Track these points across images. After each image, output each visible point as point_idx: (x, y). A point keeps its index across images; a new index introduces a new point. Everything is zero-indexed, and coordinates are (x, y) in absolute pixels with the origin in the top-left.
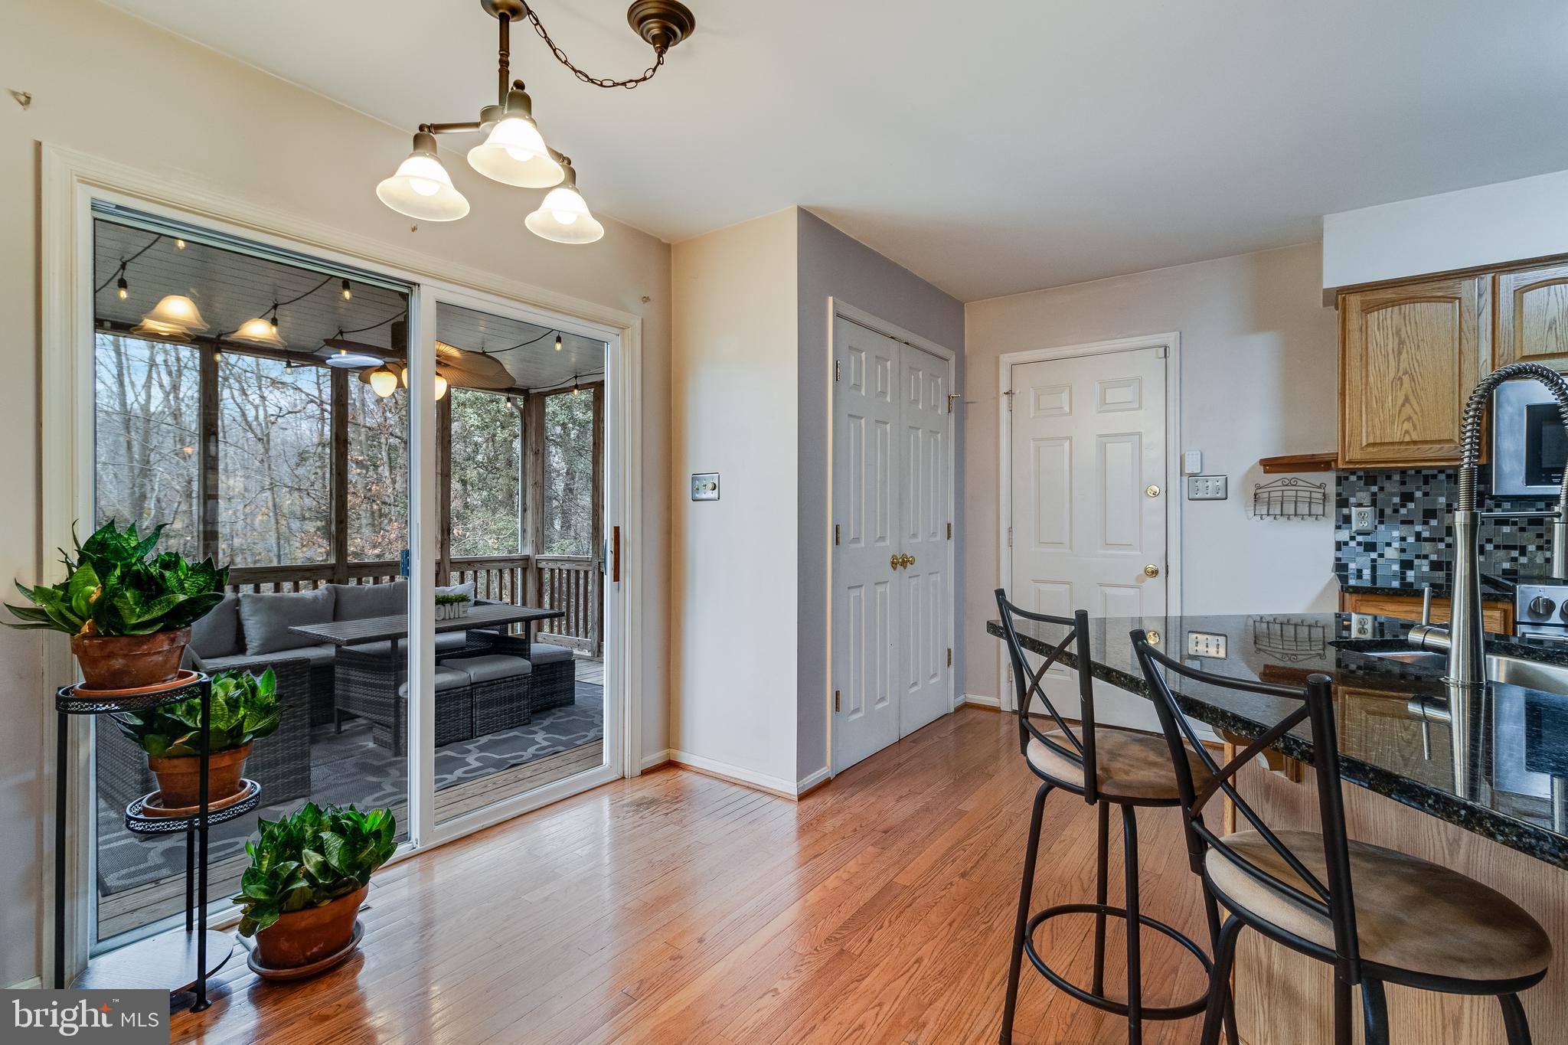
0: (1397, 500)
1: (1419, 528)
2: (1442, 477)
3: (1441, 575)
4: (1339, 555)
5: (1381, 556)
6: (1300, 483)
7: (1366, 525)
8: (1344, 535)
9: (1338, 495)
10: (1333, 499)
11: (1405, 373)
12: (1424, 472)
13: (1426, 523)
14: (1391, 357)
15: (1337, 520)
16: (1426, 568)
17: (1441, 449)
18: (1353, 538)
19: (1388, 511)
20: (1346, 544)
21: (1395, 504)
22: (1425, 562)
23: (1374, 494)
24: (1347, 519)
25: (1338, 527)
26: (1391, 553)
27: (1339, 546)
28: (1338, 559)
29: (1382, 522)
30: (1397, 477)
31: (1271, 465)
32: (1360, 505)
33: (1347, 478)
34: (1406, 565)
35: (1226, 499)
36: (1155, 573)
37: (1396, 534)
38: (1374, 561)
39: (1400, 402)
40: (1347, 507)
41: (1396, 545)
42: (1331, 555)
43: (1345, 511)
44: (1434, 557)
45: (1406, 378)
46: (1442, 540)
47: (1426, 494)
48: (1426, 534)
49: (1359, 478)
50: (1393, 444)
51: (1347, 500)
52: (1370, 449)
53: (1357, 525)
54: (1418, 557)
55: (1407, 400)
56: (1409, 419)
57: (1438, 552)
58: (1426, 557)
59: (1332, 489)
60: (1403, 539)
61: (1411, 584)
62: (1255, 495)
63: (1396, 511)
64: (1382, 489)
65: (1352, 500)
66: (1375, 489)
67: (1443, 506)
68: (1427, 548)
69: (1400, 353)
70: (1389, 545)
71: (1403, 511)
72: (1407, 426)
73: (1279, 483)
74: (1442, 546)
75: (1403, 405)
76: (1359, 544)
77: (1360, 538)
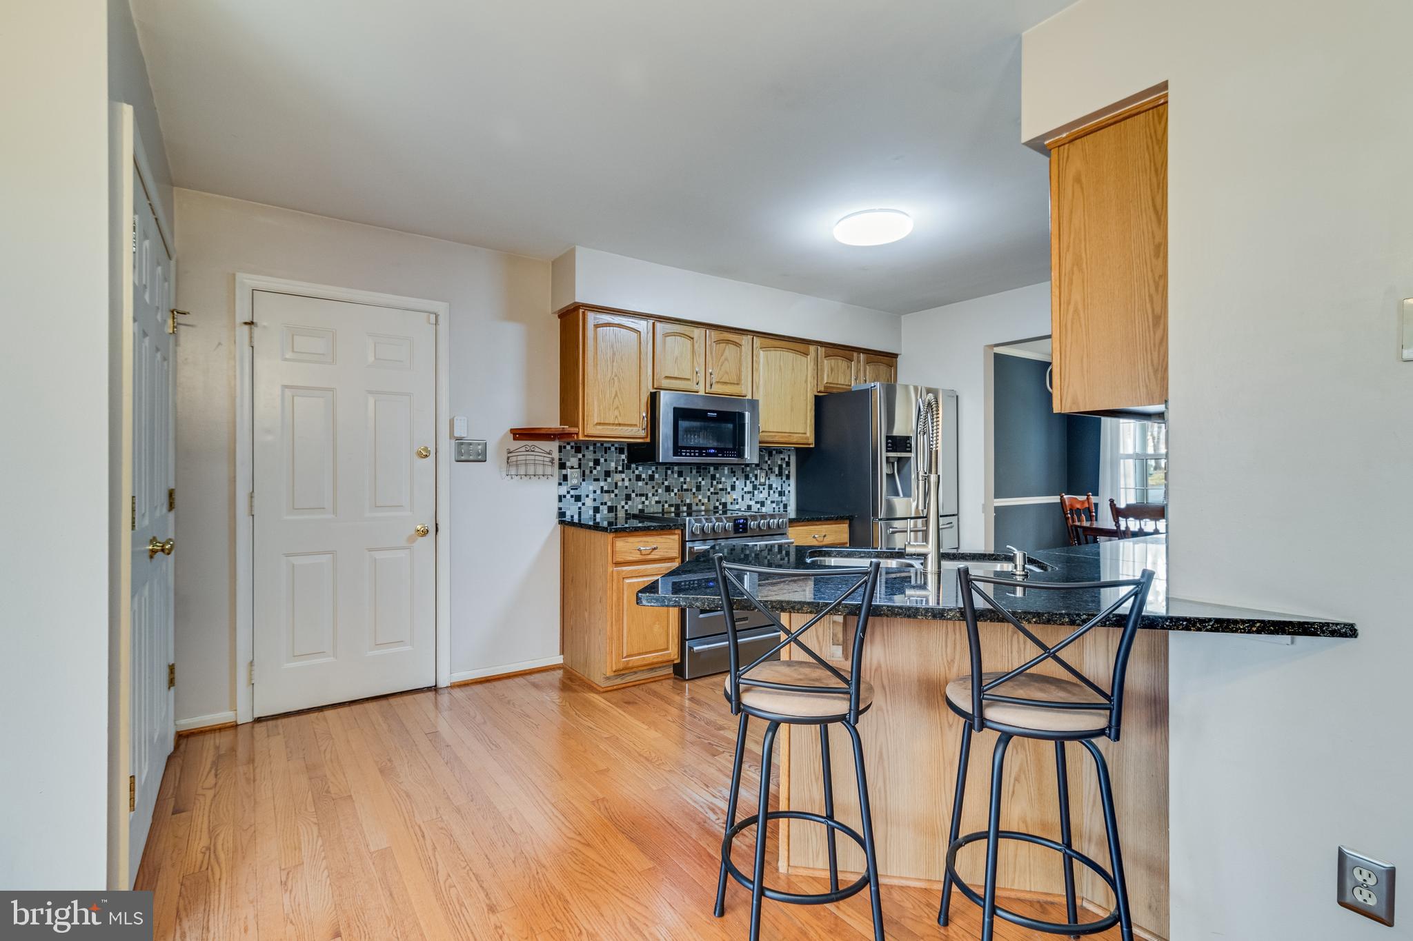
0: (591, 464)
1: (602, 484)
2: (613, 449)
3: (612, 515)
4: (561, 505)
5: (584, 504)
6: (537, 449)
7: (575, 482)
8: (563, 490)
9: (560, 459)
10: (557, 462)
11: (616, 376)
12: (605, 445)
13: (606, 480)
14: (609, 363)
15: (559, 479)
16: (606, 512)
17: (632, 430)
18: (568, 492)
19: (587, 472)
20: (565, 496)
21: (591, 467)
22: (606, 507)
23: (580, 460)
24: (565, 478)
25: (560, 484)
26: (589, 502)
27: (561, 498)
28: (560, 509)
29: (584, 480)
30: (591, 448)
31: (521, 434)
32: (572, 468)
33: (565, 447)
34: (596, 510)
35: (485, 461)
36: (425, 533)
37: (591, 488)
38: (580, 508)
39: (613, 395)
40: (565, 469)
41: (591, 496)
42: (555, 505)
43: (564, 472)
44: (609, 504)
45: (616, 379)
46: (613, 492)
47: (606, 460)
48: (606, 488)
49: (572, 447)
50: (609, 424)
51: (565, 463)
52: (599, 427)
53: (571, 482)
54: (602, 504)
55: (616, 395)
56: (617, 408)
57: (611, 500)
58: (606, 504)
59: (556, 455)
60: (595, 492)
61: (599, 523)
62: (508, 458)
63: (591, 472)
64: (584, 456)
65: (568, 464)
66: (580, 456)
67: (614, 469)
68: (606, 497)
69: (613, 361)
70: (587, 496)
71: (595, 472)
72: (616, 413)
73: (523, 449)
74: (613, 495)
75: (615, 398)
76: (572, 496)
77: (572, 492)
